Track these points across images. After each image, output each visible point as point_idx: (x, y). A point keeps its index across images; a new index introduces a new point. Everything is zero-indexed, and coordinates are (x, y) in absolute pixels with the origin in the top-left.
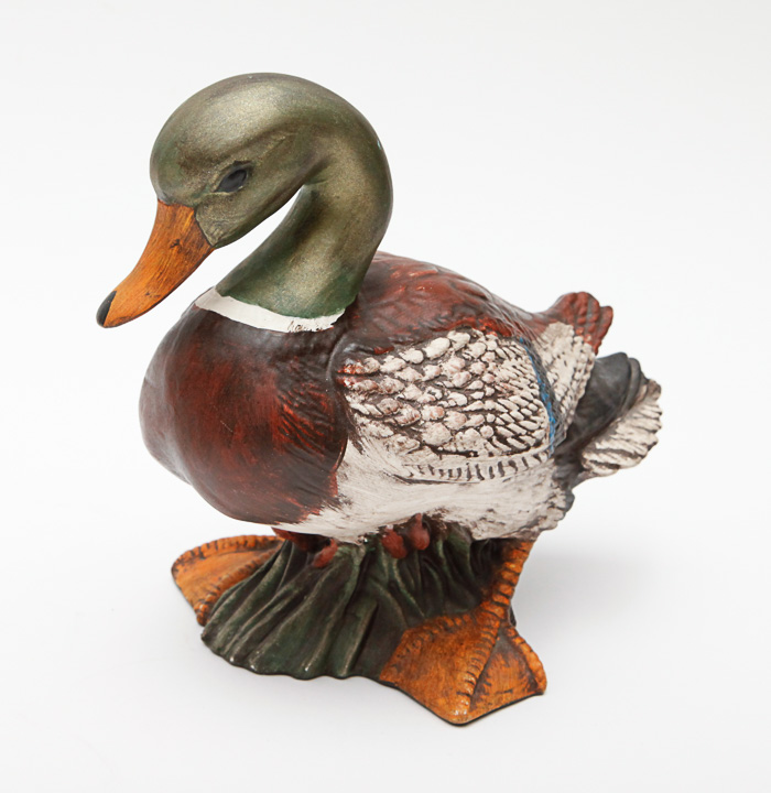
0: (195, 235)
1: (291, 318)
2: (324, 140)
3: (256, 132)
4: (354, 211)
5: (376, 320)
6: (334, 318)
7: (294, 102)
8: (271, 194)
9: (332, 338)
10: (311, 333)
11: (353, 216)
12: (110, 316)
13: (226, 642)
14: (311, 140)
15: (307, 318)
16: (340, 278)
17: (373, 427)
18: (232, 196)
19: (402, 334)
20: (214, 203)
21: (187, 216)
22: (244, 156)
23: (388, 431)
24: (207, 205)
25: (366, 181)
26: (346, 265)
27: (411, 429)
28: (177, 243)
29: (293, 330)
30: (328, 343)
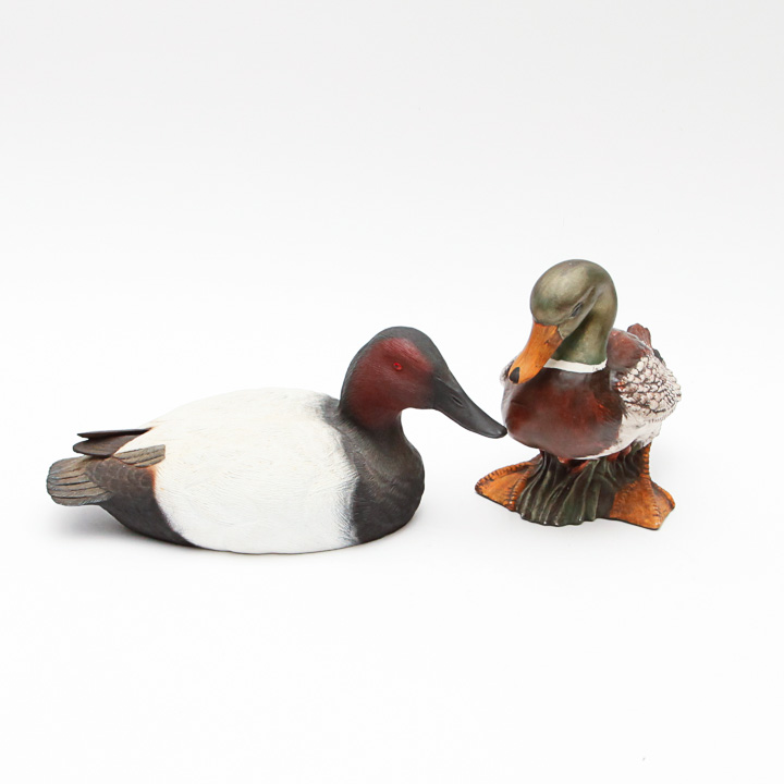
13: (538, 515)
17: (633, 407)
21: (554, 329)
23: (639, 408)
27: (645, 405)
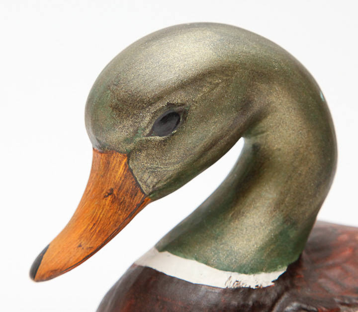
0: (129, 184)
1: (228, 274)
2: (263, 87)
3: (191, 74)
4: (296, 164)
5: (322, 281)
6: (275, 275)
7: (231, 46)
8: (207, 141)
9: (273, 295)
10: (250, 290)
11: (295, 169)
12: (42, 270)
14: (250, 86)
15: (245, 273)
16: (281, 233)
18: (165, 141)
19: (349, 296)
20: (147, 148)
21: (120, 163)
22: (178, 98)
24: (140, 151)
25: (308, 132)
26: (289, 221)
28: (111, 193)
29: (231, 285)
30: (268, 301)
